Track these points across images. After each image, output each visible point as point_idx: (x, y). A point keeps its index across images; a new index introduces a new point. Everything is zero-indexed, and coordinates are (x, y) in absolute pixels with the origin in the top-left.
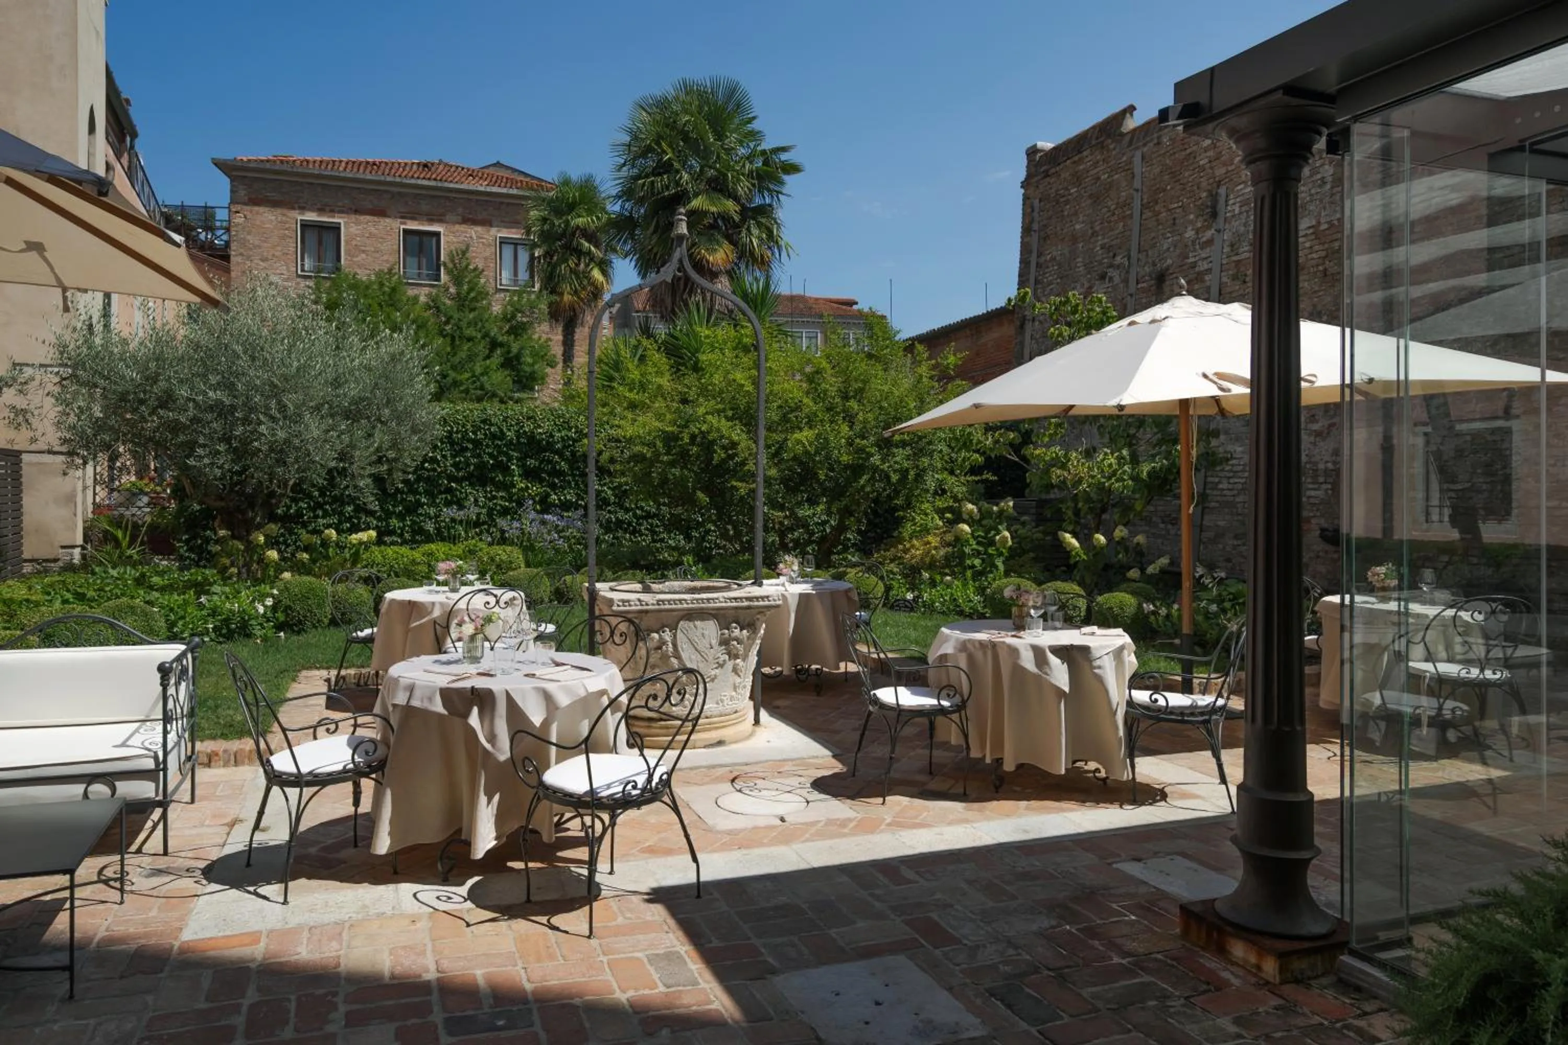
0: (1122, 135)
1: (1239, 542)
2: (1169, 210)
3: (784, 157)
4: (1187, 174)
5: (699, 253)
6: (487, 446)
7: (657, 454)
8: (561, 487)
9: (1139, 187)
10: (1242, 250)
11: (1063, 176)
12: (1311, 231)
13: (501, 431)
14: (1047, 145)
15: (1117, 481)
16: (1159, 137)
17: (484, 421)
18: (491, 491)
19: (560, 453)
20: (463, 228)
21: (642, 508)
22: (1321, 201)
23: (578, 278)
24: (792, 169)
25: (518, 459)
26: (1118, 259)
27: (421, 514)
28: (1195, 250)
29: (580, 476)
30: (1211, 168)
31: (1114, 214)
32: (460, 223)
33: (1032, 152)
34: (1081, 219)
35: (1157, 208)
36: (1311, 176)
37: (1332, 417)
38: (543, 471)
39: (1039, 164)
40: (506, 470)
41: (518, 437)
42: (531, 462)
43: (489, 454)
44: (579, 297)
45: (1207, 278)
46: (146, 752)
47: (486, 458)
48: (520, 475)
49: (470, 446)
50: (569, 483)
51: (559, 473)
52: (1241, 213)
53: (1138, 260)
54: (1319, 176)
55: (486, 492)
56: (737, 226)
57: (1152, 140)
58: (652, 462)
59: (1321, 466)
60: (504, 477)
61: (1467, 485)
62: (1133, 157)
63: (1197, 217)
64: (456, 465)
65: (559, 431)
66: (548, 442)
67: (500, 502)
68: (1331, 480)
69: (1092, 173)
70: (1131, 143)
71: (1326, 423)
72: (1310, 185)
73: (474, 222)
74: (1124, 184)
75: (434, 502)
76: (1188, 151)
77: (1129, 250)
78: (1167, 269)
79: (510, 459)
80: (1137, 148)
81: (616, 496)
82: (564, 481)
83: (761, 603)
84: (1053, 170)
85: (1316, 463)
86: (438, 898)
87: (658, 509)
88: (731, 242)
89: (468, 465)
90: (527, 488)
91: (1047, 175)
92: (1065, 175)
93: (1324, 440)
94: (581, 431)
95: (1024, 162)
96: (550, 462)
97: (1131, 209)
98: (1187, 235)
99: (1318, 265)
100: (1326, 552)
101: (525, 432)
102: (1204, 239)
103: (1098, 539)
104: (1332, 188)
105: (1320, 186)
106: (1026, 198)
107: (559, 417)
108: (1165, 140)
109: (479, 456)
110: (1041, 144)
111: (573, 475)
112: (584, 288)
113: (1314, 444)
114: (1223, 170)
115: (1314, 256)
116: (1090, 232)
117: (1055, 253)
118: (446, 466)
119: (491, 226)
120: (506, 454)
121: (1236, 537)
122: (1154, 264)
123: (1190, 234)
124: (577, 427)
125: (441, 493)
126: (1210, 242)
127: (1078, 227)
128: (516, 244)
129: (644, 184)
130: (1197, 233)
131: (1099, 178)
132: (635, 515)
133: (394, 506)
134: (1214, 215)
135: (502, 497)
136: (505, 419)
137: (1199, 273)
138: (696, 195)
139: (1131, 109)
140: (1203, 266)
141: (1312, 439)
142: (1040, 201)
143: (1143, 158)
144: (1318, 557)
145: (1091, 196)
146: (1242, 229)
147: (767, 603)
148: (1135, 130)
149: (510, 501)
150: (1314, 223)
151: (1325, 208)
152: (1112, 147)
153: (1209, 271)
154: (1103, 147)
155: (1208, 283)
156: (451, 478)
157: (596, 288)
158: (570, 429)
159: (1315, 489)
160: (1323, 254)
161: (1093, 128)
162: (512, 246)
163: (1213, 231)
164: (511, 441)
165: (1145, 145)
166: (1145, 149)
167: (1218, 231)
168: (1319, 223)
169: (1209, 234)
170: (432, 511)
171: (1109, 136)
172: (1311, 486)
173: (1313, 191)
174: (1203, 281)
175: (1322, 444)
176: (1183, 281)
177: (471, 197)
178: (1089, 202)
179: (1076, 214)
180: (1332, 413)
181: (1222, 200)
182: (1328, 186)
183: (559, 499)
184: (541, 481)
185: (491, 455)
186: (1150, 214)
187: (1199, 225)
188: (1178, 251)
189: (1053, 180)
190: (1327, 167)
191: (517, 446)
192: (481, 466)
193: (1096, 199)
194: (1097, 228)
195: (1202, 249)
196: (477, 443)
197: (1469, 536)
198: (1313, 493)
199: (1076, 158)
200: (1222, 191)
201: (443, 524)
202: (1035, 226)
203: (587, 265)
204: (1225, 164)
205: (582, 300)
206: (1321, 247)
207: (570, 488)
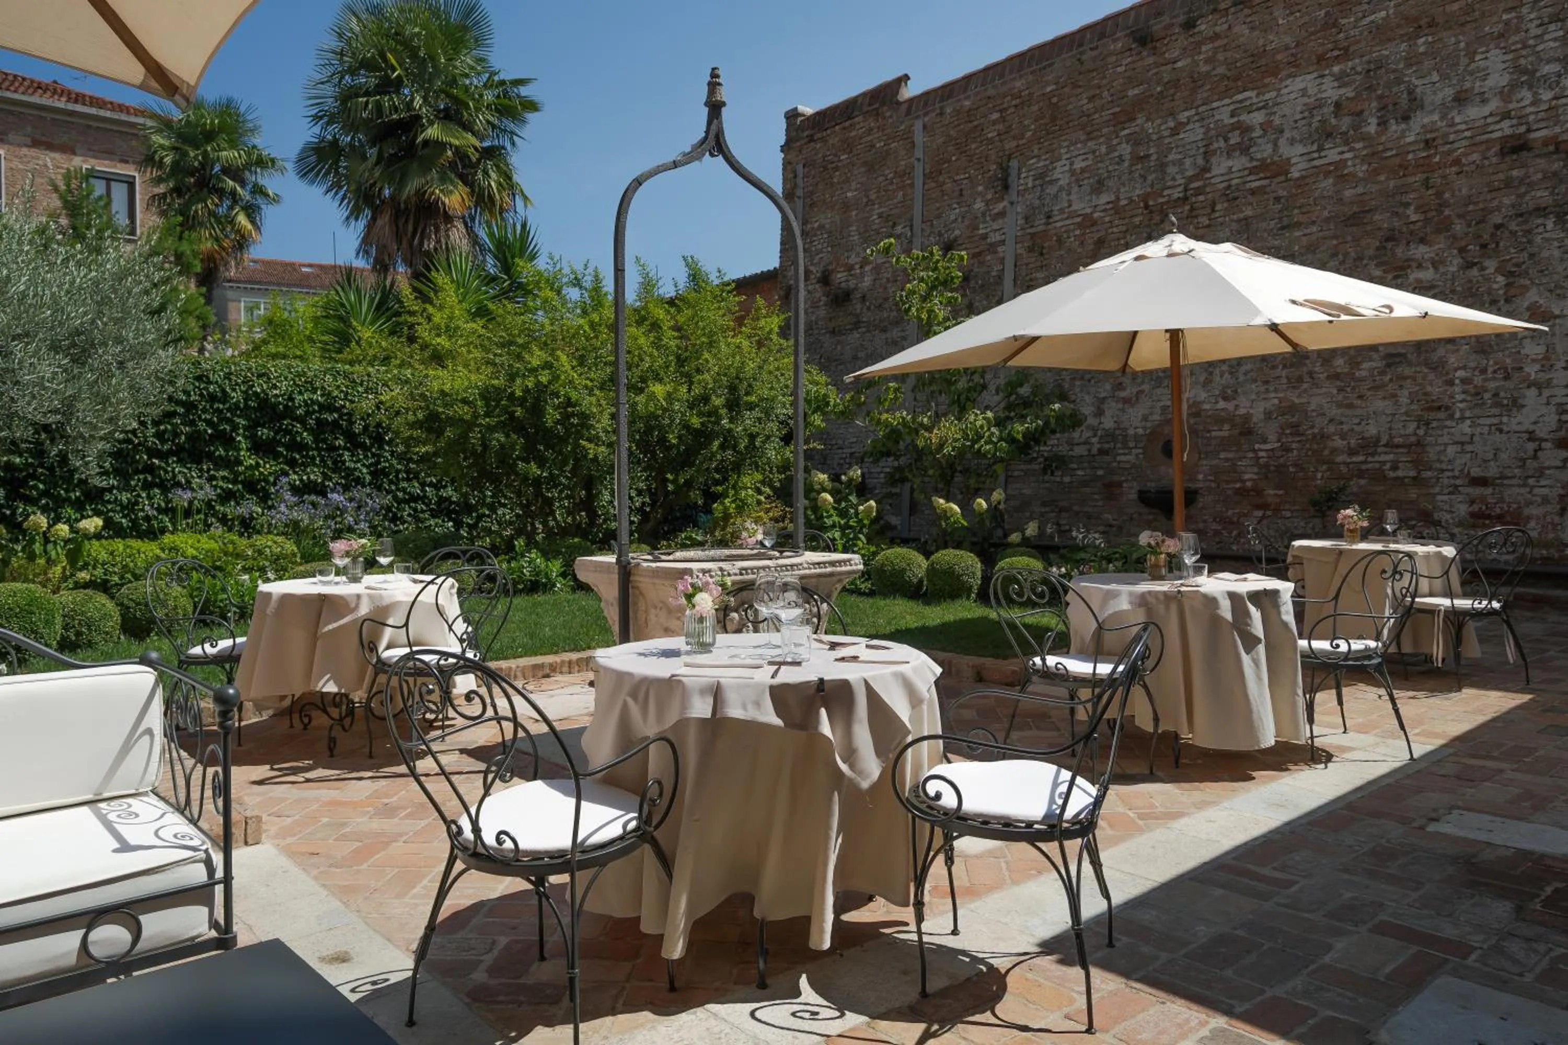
0: (899, 103)
1: (1047, 509)
2: (955, 181)
3: (524, 91)
4: (973, 146)
5: (433, 193)
6: (205, 411)
7: (476, 416)
8: (303, 464)
9: (921, 157)
10: (1037, 223)
11: (831, 142)
12: (1111, 206)
13: (223, 391)
14: (807, 110)
15: (986, 443)
16: (942, 108)
17: (199, 378)
18: (209, 470)
19: (302, 420)
20: (33, 152)
21: (404, 490)
22: (1120, 178)
23: (219, 222)
24: (532, 106)
25: (246, 428)
26: (899, 229)
27: (109, 502)
28: (985, 222)
29: (327, 450)
30: (1001, 141)
31: (892, 183)
32: (27, 146)
33: (792, 116)
34: (853, 187)
35: (941, 179)
36: (1107, 154)
37: (1140, 385)
38: (279, 443)
39: (801, 128)
40: (228, 441)
41: (246, 400)
42: (264, 433)
43: (205, 420)
44: (221, 246)
45: (999, 249)
46: (188, 854)
47: (202, 426)
48: (248, 450)
49: (181, 410)
50: (313, 458)
51: (301, 447)
52: (1034, 187)
53: (922, 230)
54: (1116, 154)
55: (201, 470)
56: (475, 166)
57: (933, 111)
58: (470, 426)
59: (1131, 432)
60: (226, 450)
61: (1276, 445)
62: (912, 126)
63: (986, 188)
64: (159, 435)
65: (300, 393)
66: (286, 406)
67: (221, 483)
68: (1142, 445)
69: (864, 140)
70: (908, 113)
71: (1134, 391)
72: (1108, 163)
73: (50, 147)
74: (903, 152)
75: (127, 484)
76: (976, 123)
77: (911, 220)
78: (955, 240)
79: (235, 428)
80: (917, 117)
81: (370, 473)
82: (307, 456)
83: (844, 569)
84: (819, 135)
85: (1125, 429)
86: (794, 1014)
87: (423, 490)
88: (465, 183)
89: (176, 435)
90: (258, 464)
91: (811, 139)
92: (833, 141)
93: (1132, 406)
94: (329, 393)
95: (783, 125)
96: (288, 432)
97: (913, 178)
98: (977, 206)
99: (1118, 239)
100: (1140, 514)
101: (256, 393)
102: (996, 211)
103: (980, 504)
104: (1131, 165)
105: (1118, 164)
106: (786, 164)
107: (299, 375)
108: (948, 110)
109: (192, 423)
110: (801, 108)
111: (318, 449)
112: (226, 236)
113: (1123, 410)
114: (1014, 144)
115: (1115, 230)
116: (865, 200)
117: (823, 221)
118: (145, 437)
119: (74, 153)
120: (229, 421)
121: (1044, 504)
122: (940, 234)
123: (979, 205)
124: (323, 388)
125: (137, 472)
126: (1002, 214)
127: (849, 194)
128: (108, 180)
129: (367, 103)
130: (987, 205)
131: (873, 146)
132: (395, 498)
133: (67, 491)
134: (1006, 187)
135: (223, 478)
136: (228, 376)
137: (991, 245)
138: (431, 123)
139: (906, 78)
140: (995, 238)
141: (1120, 406)
142: (804, 166)
143: (925, 127)
144: (1132, 519)
145: (865, 163)
146: (1037, 202)
147: (848, 568)
148: (911, 100)
149: (235, 482)
150: (1113, 198)
151: (1124, 185)
152: (888, 114)
153: (1003, 242)
154: (878, 114)
155: (1001, 255)
156: (153, 453)
157: (243, 236)
158: (314, 390)
159: (1125, 454)
160: (1124, 228)
161: (864, 95)
162: (104, 182)
163: (1005, 203)
164: (237, 405)
165: (926, 114)
166: (926, 119)
167: (1012, 203)
168: (1118, 199)
169: (1000, 206)
170: (125, 497)
171: (883, 104)
172: (1121, 451)
173: (1110, 168)
174: (996, 252)
175: (1131, 410)
176: (1173, 219)
177: (44, 114)
178: (863, 169)
179: (847, 181)
180: (1139, 380)
181: (1013, 173)
182: (1126, 164)
183: (301, 480)
184: (276, 456)
185: (209, 423)
186: (933, 185)
187: (989, 196)
188: (967, 223)
189: (818, 146)
190: (1124, 145)
191: (245, 411)
192: (195, 437)
193: (870, 167)
194: (873, 197)
195: (993, 220)
196: (190, 406)
197: (1281, 492)
198: (1122, 458)
199: (847, 124)
200: (1014, 164)
201: (141, 514)
202: (799, 192)
203: (231, 208)
204: (1014, 138)
205: (224, 249)
206: (1121, 222)
207: (315, 465)
